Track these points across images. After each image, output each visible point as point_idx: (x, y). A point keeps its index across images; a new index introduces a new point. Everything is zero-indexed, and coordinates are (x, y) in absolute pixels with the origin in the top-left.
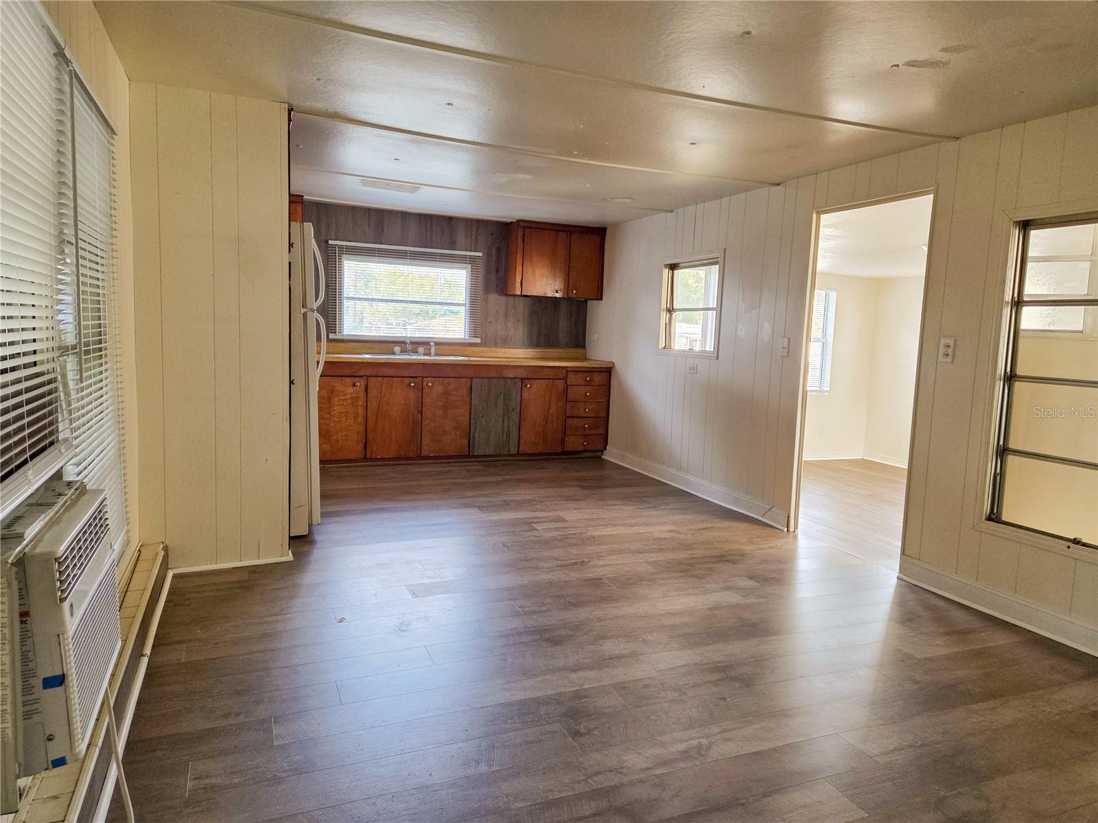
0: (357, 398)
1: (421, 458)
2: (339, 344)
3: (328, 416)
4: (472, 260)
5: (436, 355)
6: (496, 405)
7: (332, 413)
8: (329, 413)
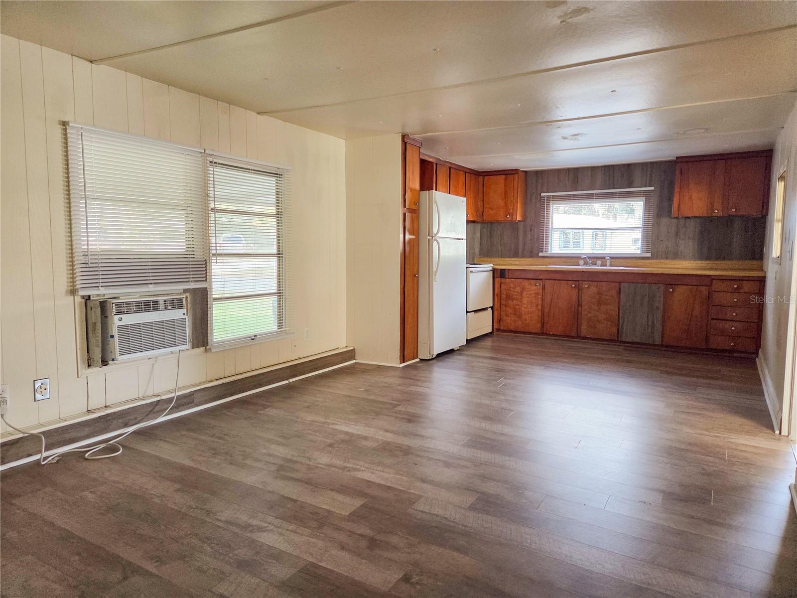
0: (538, 294)
1: (579, 337)
2: (545, 260)
3: (521, 304)
4: (645, 194)
5: (610, 266)
6: (642, 304)
7: (523, 302)
8: (521, 302)
